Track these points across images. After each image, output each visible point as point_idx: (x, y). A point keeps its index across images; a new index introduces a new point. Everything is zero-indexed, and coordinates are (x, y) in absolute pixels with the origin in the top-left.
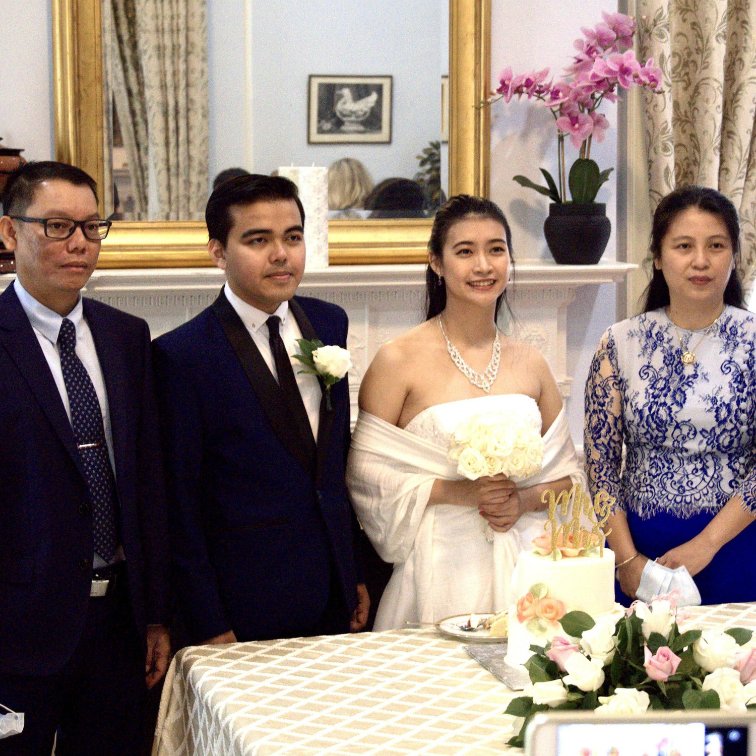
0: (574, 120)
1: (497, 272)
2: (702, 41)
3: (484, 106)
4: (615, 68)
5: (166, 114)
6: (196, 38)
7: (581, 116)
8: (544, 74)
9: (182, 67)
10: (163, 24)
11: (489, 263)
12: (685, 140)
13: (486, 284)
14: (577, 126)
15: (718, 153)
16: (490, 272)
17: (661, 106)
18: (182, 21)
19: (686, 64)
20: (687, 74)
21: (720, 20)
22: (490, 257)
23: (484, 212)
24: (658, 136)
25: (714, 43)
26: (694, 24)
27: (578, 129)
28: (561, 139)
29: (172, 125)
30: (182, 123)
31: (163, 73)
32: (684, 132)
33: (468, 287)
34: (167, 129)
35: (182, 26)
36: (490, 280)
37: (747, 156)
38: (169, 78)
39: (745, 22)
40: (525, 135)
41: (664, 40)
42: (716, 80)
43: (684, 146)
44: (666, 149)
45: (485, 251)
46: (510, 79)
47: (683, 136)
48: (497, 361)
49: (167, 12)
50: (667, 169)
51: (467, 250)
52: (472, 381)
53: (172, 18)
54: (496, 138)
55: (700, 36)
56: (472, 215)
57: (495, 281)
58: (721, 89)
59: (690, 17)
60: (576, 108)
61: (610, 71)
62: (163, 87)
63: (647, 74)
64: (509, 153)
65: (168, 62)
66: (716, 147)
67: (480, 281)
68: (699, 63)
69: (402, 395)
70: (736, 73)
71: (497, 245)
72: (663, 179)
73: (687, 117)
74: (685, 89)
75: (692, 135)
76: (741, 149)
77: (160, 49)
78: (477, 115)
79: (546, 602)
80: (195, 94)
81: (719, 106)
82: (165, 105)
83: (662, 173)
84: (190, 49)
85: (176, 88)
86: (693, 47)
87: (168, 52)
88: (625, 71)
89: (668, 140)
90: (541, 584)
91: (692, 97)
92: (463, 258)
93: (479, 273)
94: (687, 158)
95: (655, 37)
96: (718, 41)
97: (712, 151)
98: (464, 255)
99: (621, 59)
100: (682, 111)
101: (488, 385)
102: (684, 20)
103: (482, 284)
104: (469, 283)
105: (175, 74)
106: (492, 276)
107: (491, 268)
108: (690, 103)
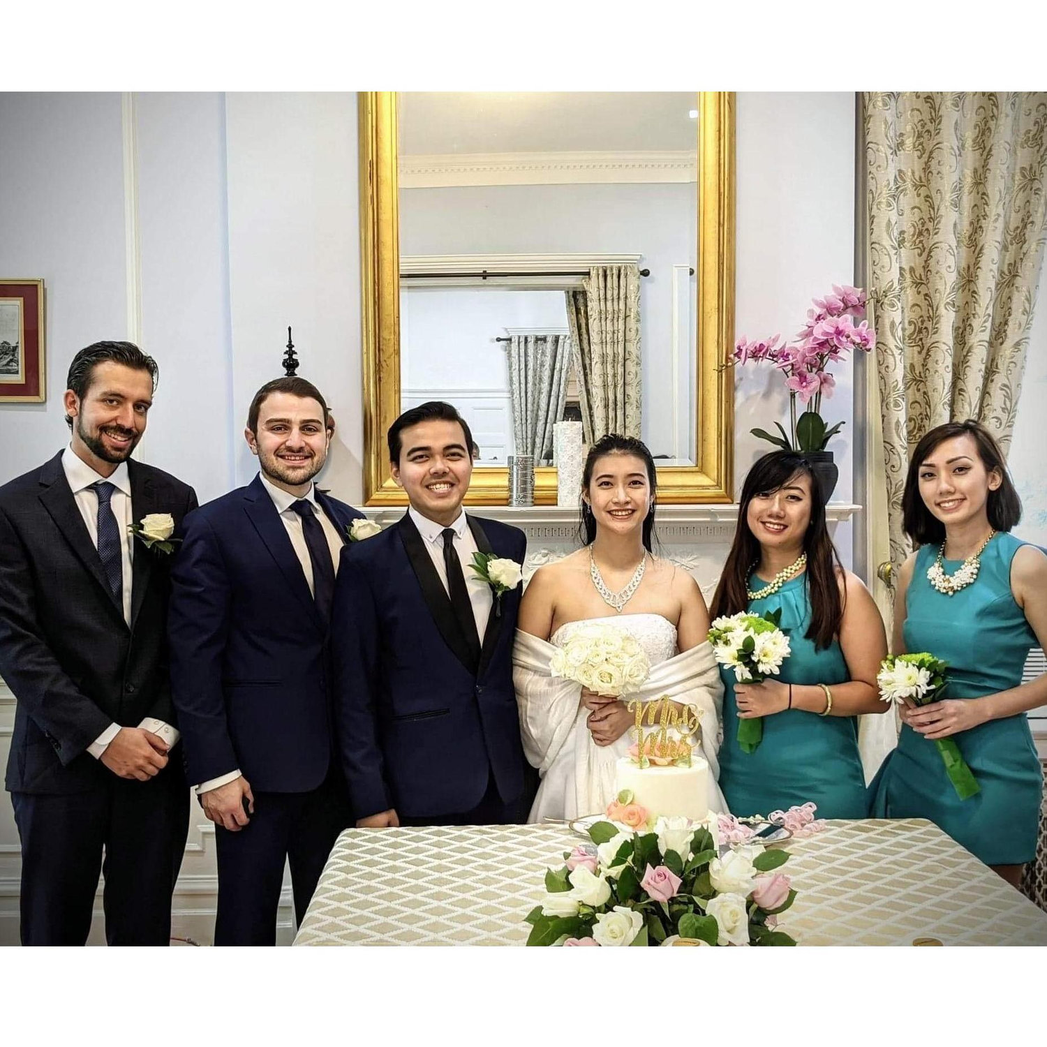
0: (802, 378)
1: (635, 502)
2: (933, 309)
3: (726, 369)
4: (832, 330)
5: (606, 406)
6: (631, 347)
7: (809, 376)
8: (775, 340)
9: (620, 370)
10: (606, 338)
11: (627, 495)
12: (919, 397)
13: (624, 513)
14: (804, 384)
15: (948, 409)
16: (627, 503)
17: (892, 367)
18: (621, 334)
19: (920, 331)
20: (921, 339)
21: (948, 291)
22: (629, 490)
23: (626, 448)
24: (889, 394)
25: (942, 311)
26: (926, 295)
27: (806, 386)
28: (793, 396)
29: (611, 414)
30: (620, 413)
31: (605, 375)
32: (919, 390)
33: (609, 515)
34: (607, 417)
35: (621, 339)
36: (628, 510)
37: (977, 411)
38: (610, 379)
39: (974, 292)
40: (767, 395)
41: (894, 309)
42: (944, 343)
43: (919, 403)
44: (897, 405)
45: (624, 484)
46: (745, 344)
47: (918, 394)
48: (636, 584)
49: (610, 328)
50: (898, 422)
51: (608, 482)
52: (608, 601)
53: (614, 332)
54: (740, 397)
55: (931, 305)
56: (615, 451)
57: (633, 511)
58: (951, 352)
59: (923, 289)
60: (804, 369)
61: (826, 334)
62: (605, 386)
63: (860, 335)
64: (752, 410)
65: (609, 367)
66: (945, 403)
67: (618, 511)
68: (930, 329)
69: (549, 613)
70: (966, 338)
71: (636, 478)
72: (894, 431)
73: (920, 377)
74: (920, 353)
75: (925, 393)
76: (970, 405)
77: (603, 356)
78: (720, 377)
79: (631, 808)
80: (631, 391)
81: (948, 367)
82: (606, 399)
83: (893, 426)
84: (627, 357)
85: (615, 386)
86: (925, 315)
87: (610, 359)
88: (839, 332)
89: (899, 396)
90: (628, 791)
91: (925, 359)
92: (604, 489)
93: (616, 503)
94: (921, 414)
95: (886, 307)
96: (946, 308)
97: (941, 406)
98: (605, 487)
99: (837, 322)
100: (917, 372)
101: (621, 604)
102: (919, 293)
103: (620, 513)
104: (609, 512)
105: (615, 376)
106: (629, 507)
107: (628, 499)
108: (923, 365)
